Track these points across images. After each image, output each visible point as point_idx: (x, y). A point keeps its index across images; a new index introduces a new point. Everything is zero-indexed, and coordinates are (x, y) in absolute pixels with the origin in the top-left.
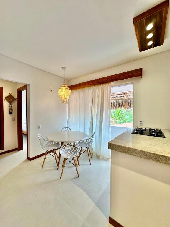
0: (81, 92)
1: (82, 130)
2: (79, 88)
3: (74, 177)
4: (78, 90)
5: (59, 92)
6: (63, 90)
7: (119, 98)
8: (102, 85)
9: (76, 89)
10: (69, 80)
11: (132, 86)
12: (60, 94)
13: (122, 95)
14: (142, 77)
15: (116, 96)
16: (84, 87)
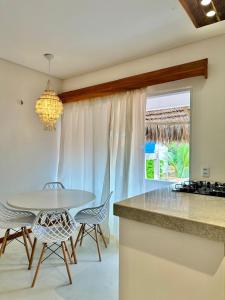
0: (87, 107)
1: (88, 188)
2: (82, 99)
3: (61, 283)
4: (80, 102)
5: (37, 106)
6: (46, 102)
7: (174, 120)
8: (128, 93)
9: (78, 100)
10: (62, 80)
11: (187, 95)
12: (38, 111)
13: (180, 114)
14: (206, 78)
15: (167, 115)
16: (94, 97)
